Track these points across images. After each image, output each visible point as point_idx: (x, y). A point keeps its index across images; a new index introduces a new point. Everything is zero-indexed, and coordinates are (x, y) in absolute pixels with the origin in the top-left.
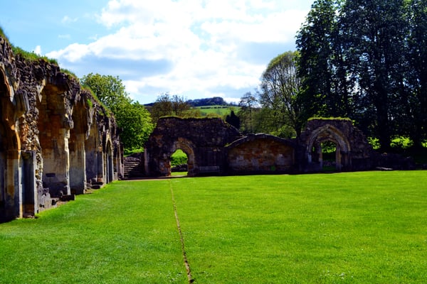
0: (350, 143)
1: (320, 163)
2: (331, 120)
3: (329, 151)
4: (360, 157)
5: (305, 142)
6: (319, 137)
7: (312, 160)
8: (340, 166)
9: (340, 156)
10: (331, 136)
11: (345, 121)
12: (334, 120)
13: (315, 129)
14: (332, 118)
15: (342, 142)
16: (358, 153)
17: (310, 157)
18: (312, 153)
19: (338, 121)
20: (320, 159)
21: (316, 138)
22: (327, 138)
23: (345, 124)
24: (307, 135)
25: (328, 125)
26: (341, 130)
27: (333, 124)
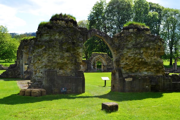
0: (107, 62)
1: (95, 69)
2: (100, 54)
3: (99, 65)
4: (110, 67)
5: (91, 61)
6: (96, 60)
7: (93, 68)
8: (103, 70)
9: (103, 67)
10: (100, 59)
11: (105, 54)
12: (101, 54)
13: (94, 57)
14: (100, 53)
15: (104, 62)
16: (109, 66)
17: (92, 67)
18: (93, 65)
19: (103, 54)
20: (96, 68)
21: (95, 60)
22: (98, 60)
23: (105, 55)
24: (92, 59)
25: (99, 55)
26: (103, 57)
27: (101, 55)
